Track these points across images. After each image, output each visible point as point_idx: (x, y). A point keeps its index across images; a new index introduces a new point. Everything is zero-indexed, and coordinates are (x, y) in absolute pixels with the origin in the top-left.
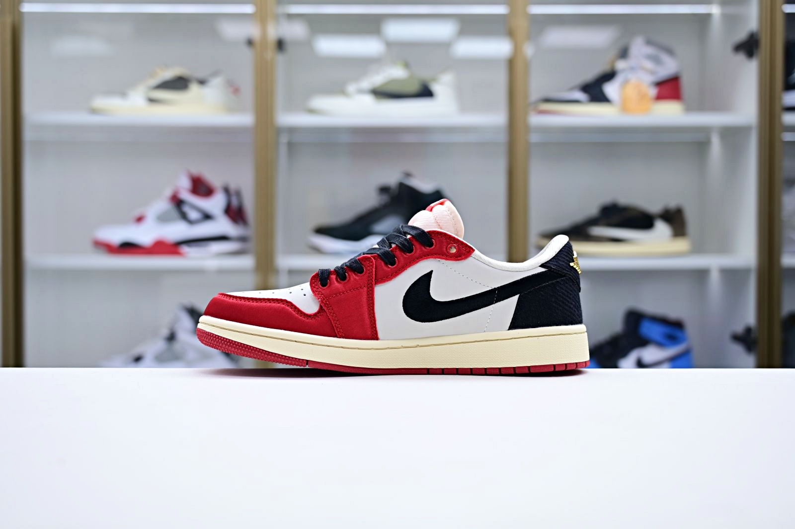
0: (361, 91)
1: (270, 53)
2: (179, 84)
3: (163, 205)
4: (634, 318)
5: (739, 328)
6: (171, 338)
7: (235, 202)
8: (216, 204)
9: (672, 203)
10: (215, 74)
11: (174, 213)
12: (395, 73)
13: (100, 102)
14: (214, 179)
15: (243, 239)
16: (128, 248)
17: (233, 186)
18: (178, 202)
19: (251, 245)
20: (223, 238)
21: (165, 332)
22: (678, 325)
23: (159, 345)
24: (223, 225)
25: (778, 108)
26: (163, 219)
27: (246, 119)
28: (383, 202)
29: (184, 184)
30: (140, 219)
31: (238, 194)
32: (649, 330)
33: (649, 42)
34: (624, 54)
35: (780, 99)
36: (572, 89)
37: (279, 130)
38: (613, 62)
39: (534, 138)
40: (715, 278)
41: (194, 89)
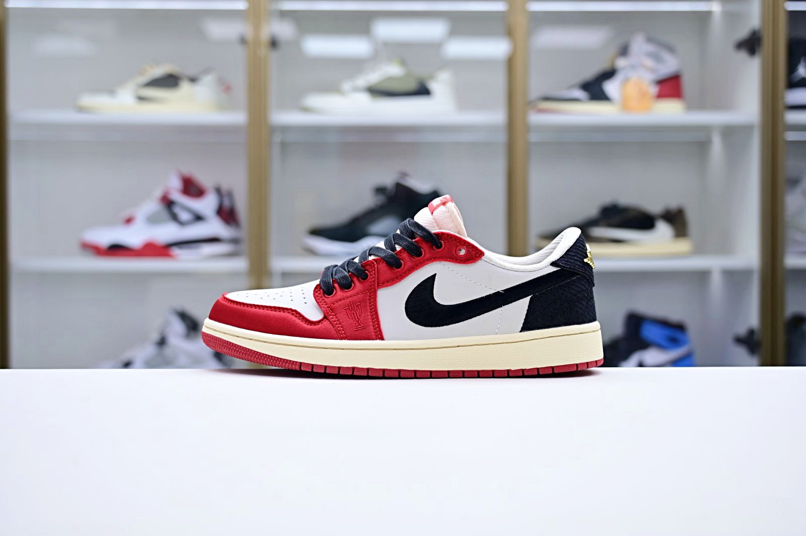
0: (356, 89)
1: (263, 51)
2: (170, 81)
3: (152, 205)
4: (635, 321)
5: (742, 331)
6: (162, 342)
7: (227, 203)
8: (207, 205)
9: (673, 204)
10: (207, 71)
11: (165, 214)
12: (391, 71)
13: (87, 100)
14: (204, 179)
15: (235, 241)
16: (116, 250)
17: (225, 187)
18: (168, 203)
19: (244, 247)
20: (214, 240)
21: (155, 336)
22: (680, 327)
23: (149, 350)
24: (214, 227)
25: (781, 107)
26: (152, 220)
27: (238, 117)
28: (379, 203)
29: (175, 184)
30: (129, 221)
31: (230, 195)
32: (650, 332)
33: (650, 40)
34: (624, 51)
35: (783, 98)
36: (571, 87)
37: (273, 129)
38: (613, 61)
39: (533, 138)
40: (716, 280)
41: (185, 87)
